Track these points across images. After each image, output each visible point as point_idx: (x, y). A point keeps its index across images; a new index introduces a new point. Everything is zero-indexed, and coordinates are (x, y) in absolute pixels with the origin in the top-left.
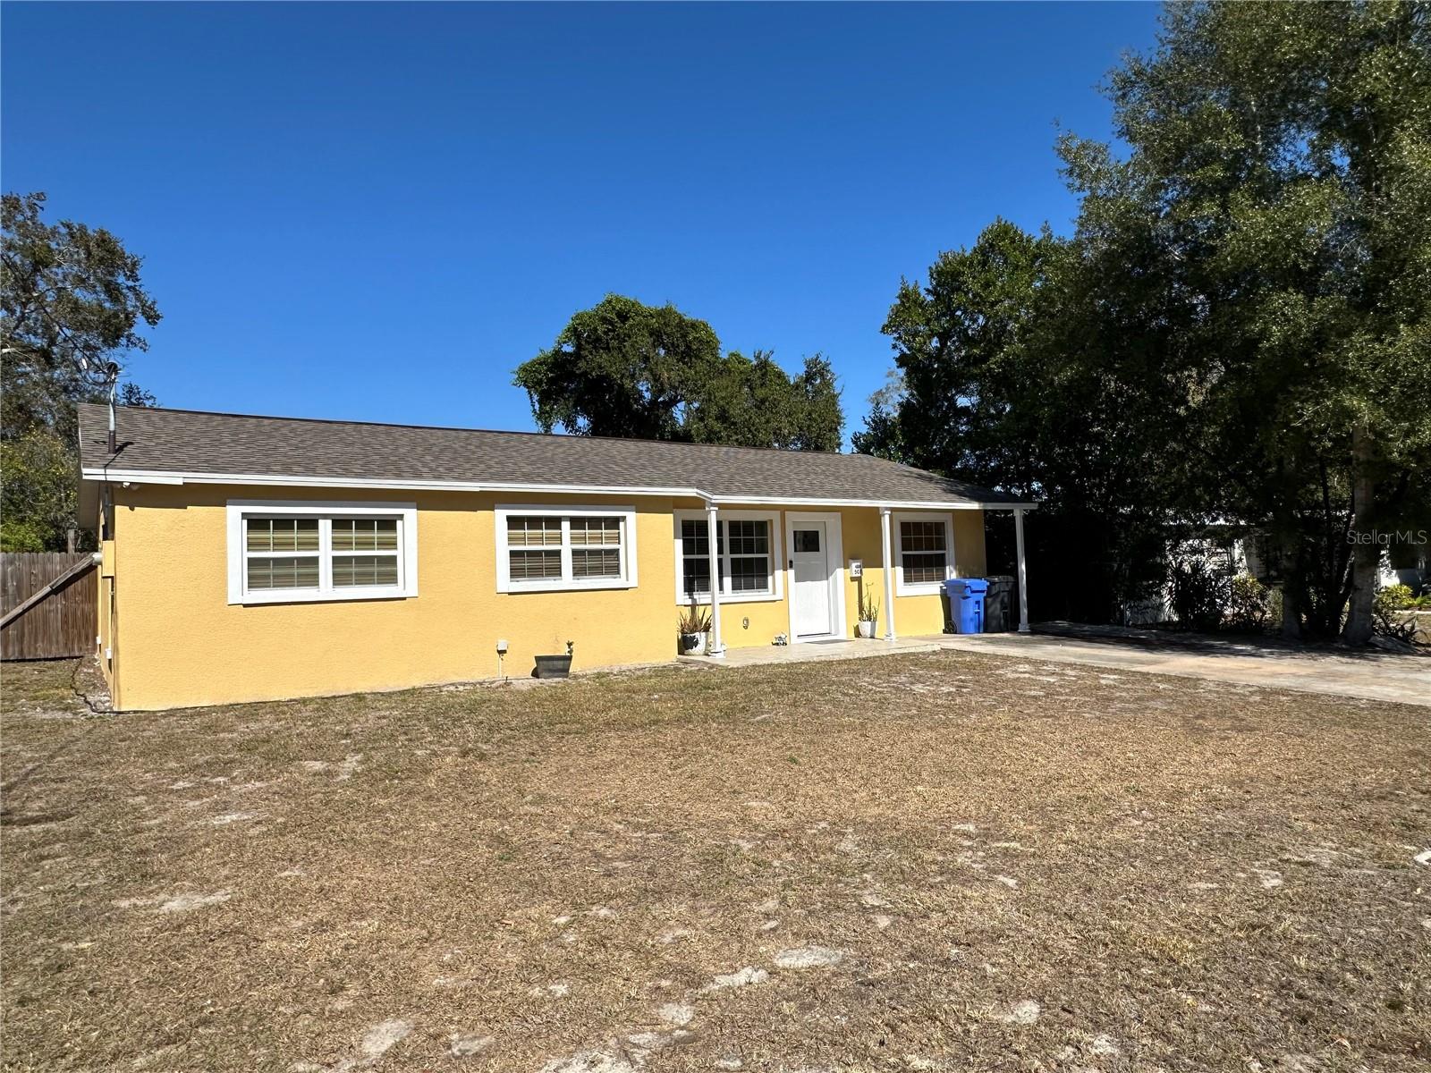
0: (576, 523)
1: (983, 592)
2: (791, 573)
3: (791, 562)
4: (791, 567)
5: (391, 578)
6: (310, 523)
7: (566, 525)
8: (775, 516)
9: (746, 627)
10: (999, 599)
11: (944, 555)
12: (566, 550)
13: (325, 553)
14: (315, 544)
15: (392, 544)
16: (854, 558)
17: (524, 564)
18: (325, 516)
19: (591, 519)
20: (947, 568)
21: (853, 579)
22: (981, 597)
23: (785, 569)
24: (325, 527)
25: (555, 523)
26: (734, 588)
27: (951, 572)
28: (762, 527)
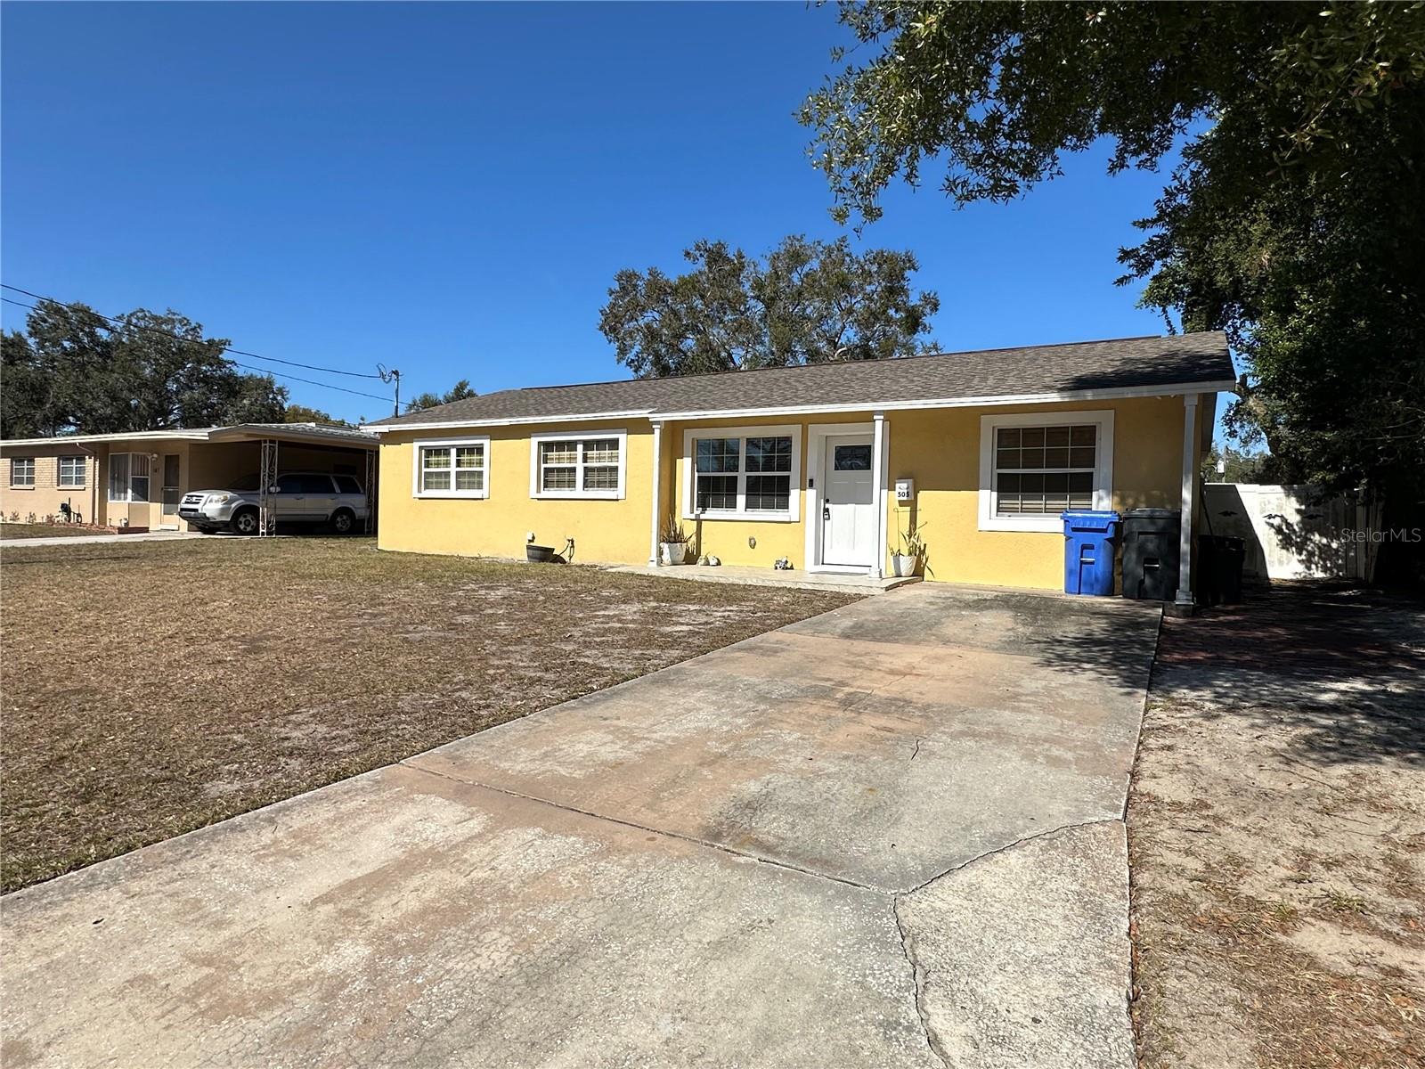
0: (588, 445)
1: (1105, 531)
2: (811, 494)
3: (811, 481)
4: (811, 485)
5: (480, 486)
6: (446, 452)
7: (580, 447)
8: (794, 431)
9: (753, 546)
10: (1134, 545)
11: (1092, 474)
12: (580, 466)
13: (453, 469)
14: (447, 464)
15: (480, 463)
16: (902, 478)
17: (553, 478)
18: (453, 446)
19: (598, 442)
20: (1094, 493)
21: (902, 503)
22: (1099, 538)
23: (803, 488)
24: (453, 452)
25: (572, 446)
26: (748, 506)
27: (1100, 499)
28: (785, 443)
